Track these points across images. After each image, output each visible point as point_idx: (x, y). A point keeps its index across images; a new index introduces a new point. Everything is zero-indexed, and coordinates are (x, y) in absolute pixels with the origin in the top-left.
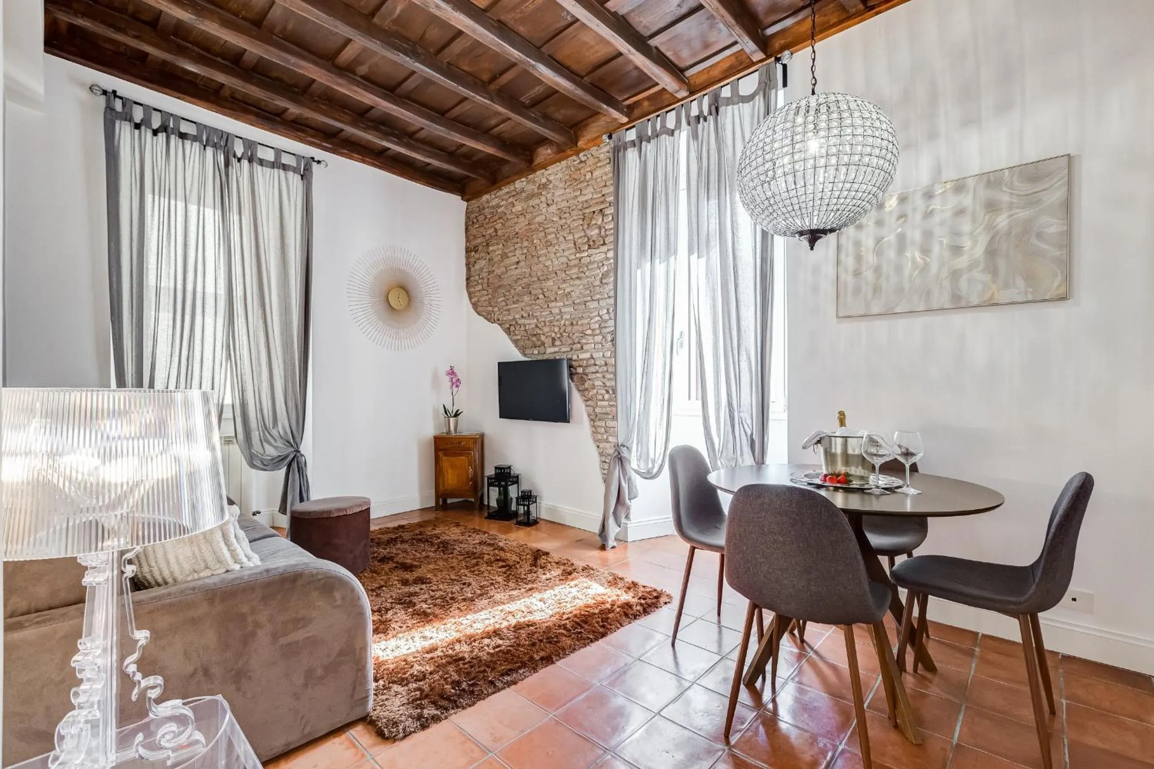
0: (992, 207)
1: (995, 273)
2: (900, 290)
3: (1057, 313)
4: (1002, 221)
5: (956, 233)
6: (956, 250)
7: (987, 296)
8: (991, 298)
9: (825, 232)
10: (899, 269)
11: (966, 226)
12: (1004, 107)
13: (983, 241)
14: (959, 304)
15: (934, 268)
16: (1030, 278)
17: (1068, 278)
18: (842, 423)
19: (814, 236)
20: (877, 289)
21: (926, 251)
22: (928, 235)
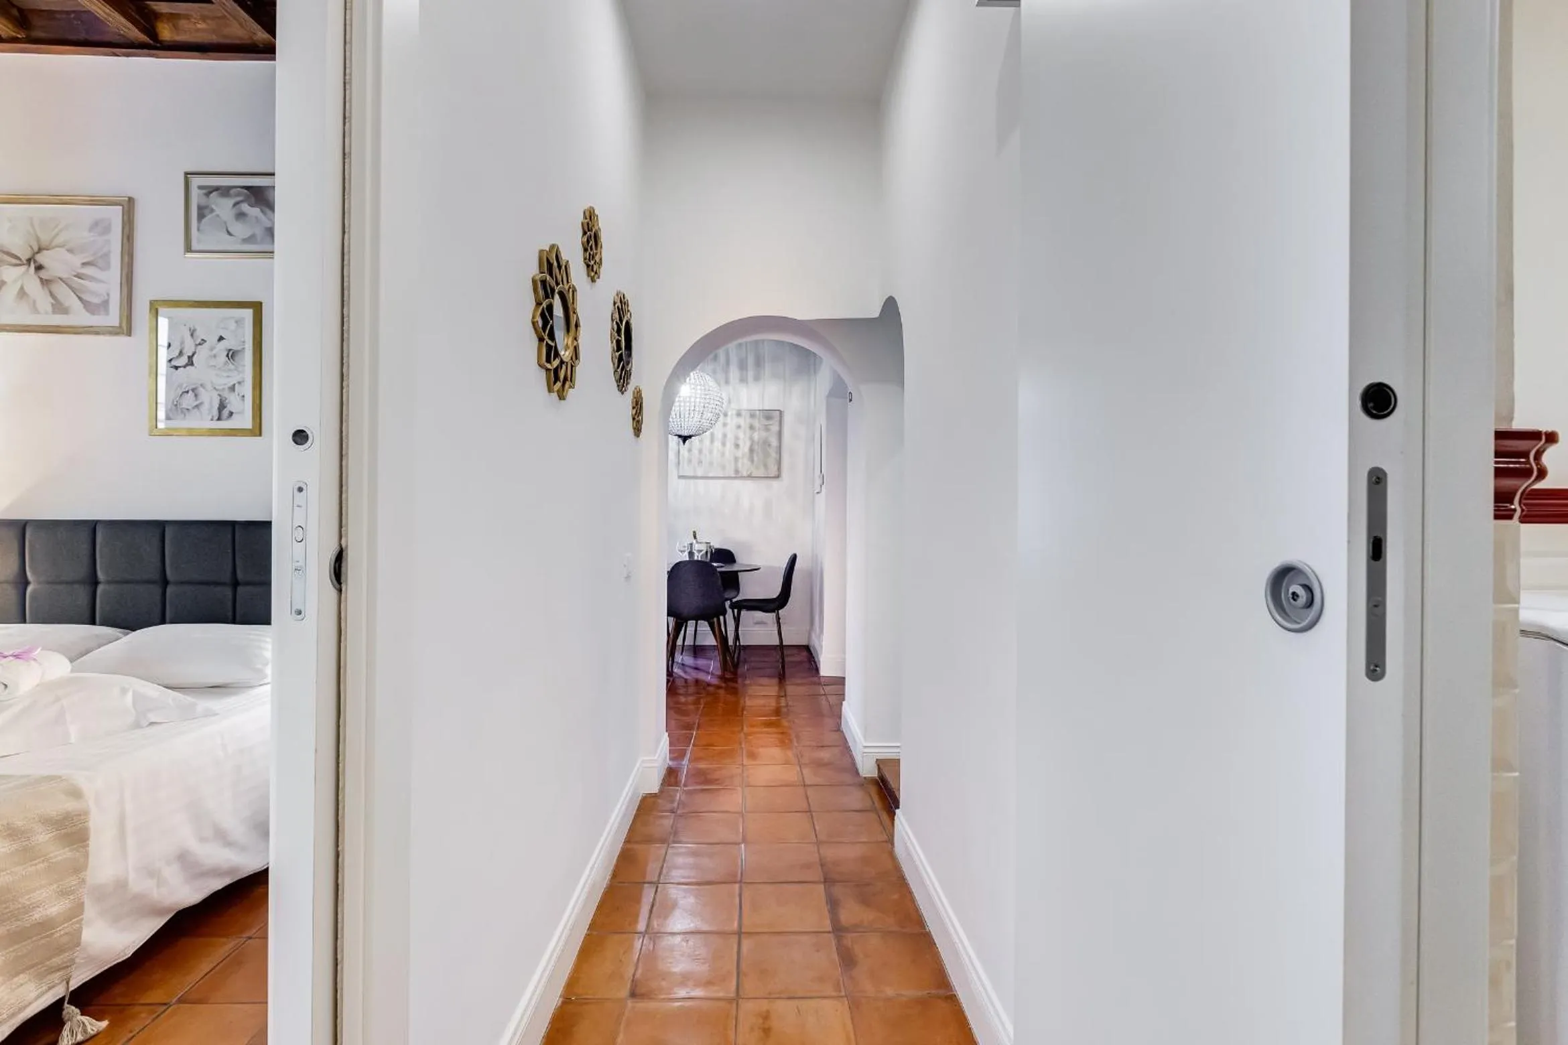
0: (752, 427)
1: (752, 461)
2: (711, 464)
3: (775, 484)
4: (756, 436)
5: (737, 438)
6: (737, 446)
7: (749, 473)
8: (751, 473)
9: (690, 437)
10: (711, 452)
11: (741, 435)
12: (757, 378)
13: (748, 444)
14: (738, 476)
15: (727, 453)
16: (766, 466)
17: (779, 469)
18: (695, 537)
19: (685, 439)
20: (700, 462)
21: (724, 444)
22: (725, 436)
